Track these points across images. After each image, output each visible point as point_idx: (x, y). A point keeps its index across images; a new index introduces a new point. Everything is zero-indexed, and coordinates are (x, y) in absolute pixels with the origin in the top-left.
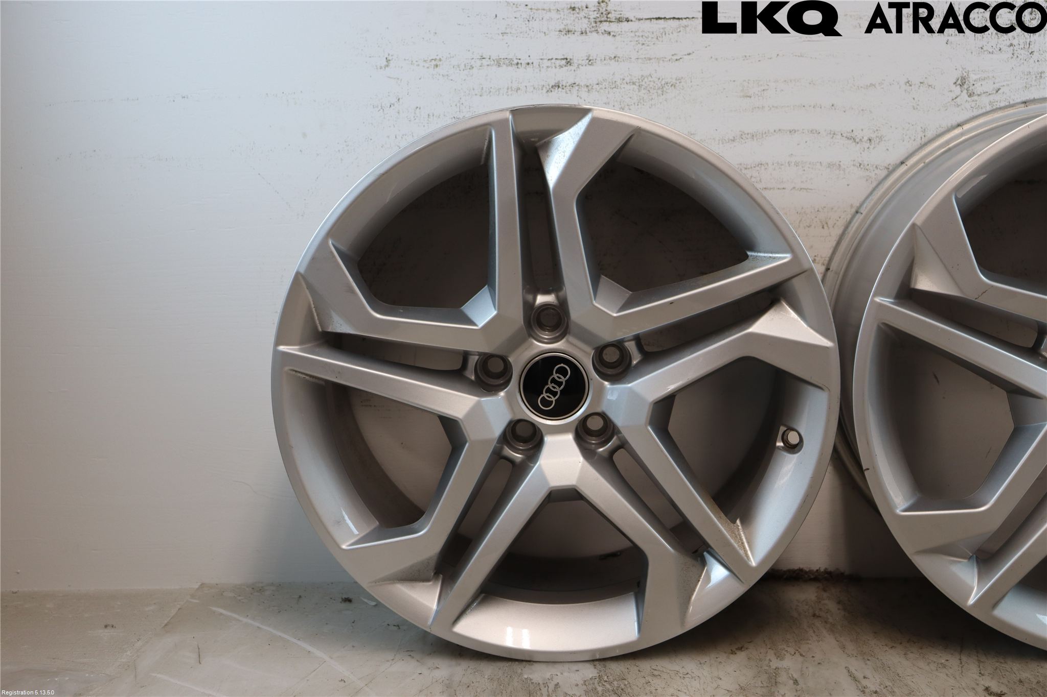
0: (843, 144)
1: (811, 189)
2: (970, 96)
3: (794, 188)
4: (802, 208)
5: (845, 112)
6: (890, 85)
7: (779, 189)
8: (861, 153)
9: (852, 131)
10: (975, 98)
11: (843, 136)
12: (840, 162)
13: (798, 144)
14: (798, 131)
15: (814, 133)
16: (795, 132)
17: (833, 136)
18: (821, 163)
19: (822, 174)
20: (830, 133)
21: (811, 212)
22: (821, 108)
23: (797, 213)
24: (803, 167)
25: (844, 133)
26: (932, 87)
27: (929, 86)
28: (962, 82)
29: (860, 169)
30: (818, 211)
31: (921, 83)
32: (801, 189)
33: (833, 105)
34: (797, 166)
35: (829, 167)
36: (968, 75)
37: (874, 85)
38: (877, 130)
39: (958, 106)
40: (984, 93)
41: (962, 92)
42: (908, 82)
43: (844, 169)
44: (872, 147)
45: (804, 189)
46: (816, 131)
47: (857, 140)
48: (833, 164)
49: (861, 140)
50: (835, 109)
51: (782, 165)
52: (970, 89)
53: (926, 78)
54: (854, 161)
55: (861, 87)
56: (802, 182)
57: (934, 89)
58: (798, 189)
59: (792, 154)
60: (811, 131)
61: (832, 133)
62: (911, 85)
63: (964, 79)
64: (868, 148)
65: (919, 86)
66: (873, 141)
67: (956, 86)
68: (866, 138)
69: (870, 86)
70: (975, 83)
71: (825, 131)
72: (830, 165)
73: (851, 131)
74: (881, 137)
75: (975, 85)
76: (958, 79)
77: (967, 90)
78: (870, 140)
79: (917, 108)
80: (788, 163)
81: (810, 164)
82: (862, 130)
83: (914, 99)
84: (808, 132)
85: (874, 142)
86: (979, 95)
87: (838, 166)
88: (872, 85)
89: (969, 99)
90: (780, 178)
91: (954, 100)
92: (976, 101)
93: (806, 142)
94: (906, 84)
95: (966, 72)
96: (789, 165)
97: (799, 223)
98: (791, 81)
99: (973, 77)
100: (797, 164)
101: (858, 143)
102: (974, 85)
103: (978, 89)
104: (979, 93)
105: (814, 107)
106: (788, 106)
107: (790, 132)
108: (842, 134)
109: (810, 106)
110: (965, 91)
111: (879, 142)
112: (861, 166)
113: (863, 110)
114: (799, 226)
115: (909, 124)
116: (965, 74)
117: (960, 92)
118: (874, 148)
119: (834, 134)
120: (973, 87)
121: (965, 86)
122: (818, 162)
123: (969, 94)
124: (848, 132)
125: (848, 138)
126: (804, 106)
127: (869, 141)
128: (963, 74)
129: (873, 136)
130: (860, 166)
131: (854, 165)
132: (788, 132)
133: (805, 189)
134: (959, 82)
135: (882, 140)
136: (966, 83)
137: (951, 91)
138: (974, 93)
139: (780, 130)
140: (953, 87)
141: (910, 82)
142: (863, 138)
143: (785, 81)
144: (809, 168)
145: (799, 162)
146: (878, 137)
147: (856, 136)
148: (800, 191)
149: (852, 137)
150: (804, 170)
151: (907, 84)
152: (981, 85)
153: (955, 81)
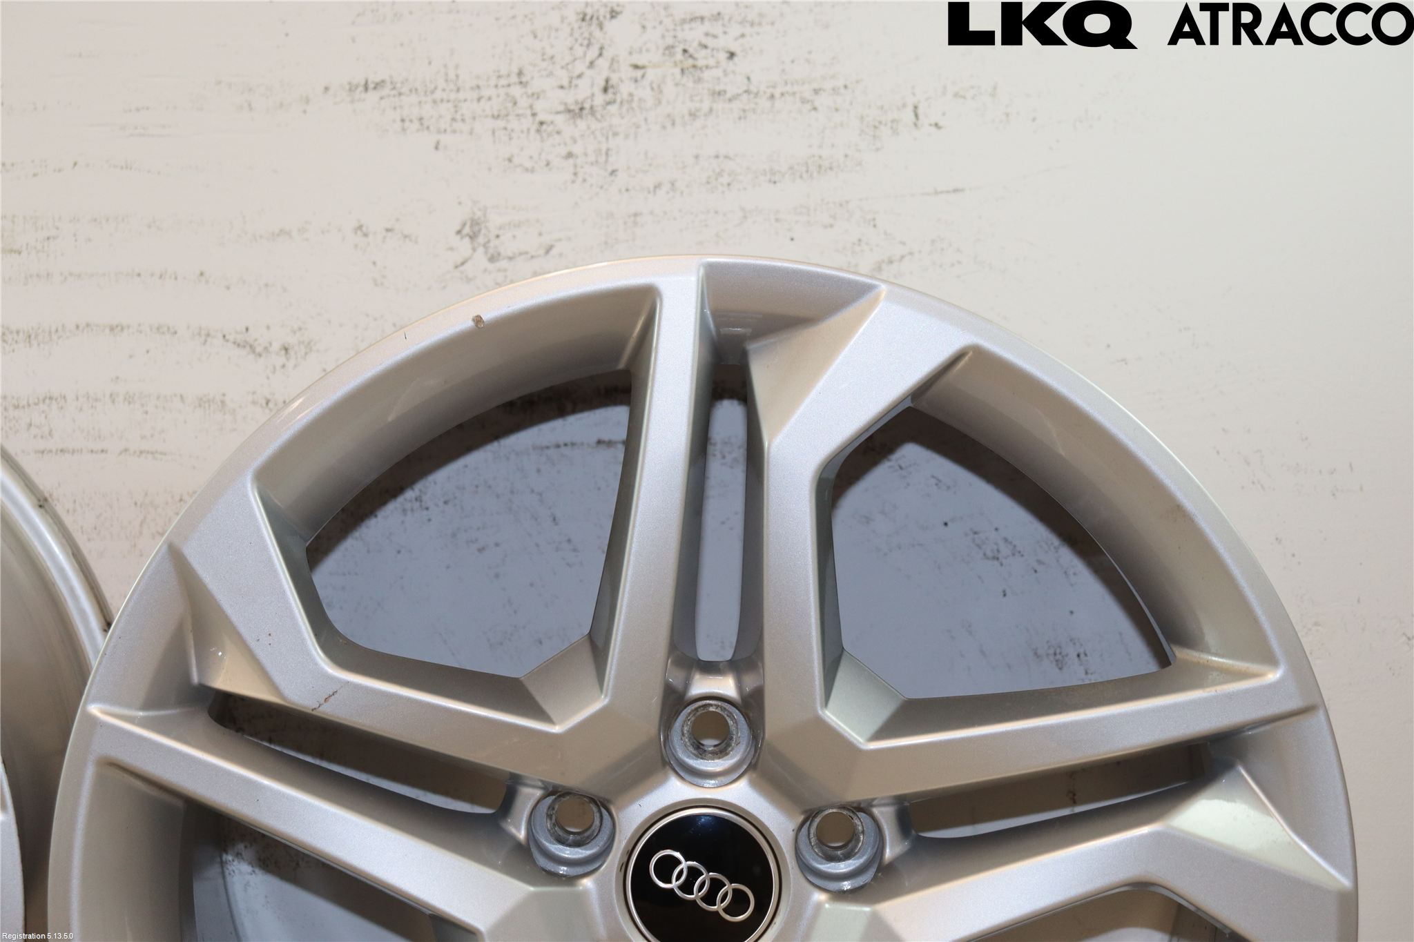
0: (229, 358)
1: (165, 454)
2: (492, 259)
3: (126, 450)
4: (146, 494)
5: (228, 288)
6: (323, 232)
7: (92, 451)
8: (268, 378)
9: (247, 329)
10: (503, 264)
11: (227, 341)
12: (224, 395)
13: (131, 357)
14: (129, 327)
15: (163, 333)
16: (122, 329)
17: (206, 341)
18: (181, 396)
19: (185, 422)
20: (199, 334)
21: (167, 503)
22: (176, 278)
23: (136, 504)
24: (142, 405)
25: (230, 334)
26: (411, 240)
27: (406, 237)
28: (472, 230)
29: (267, 411)
30: (181, 500)
31: (388, 230)
32: (141, 452)
33: (202, 274)
34: (129, 403)
35: (200, 406)
36: (485, 215)
37: (289, 234)
38: (300, 329)
39: (469, 280)
40: (521, 254)
41: (474, 250)
42: (360, 227)
43: (234, 410)
44: (290, 364)
45: (148, 452)
46: (169, 328)
47: (259, 349)
48: (209, 401)
49: (266, 348)
50: (207, 282)
51: (96, 400)
52: (492, 244)
53: (398, 220)
54: (254, 393)
55: (261, 237)
56: (143, 437)
57: (416, 242)
58: (135, 452)
59: (117, 378)
60: (158, 329)
61: (203, 332)
62: (366, 235)
63: (478, 224)
64: (284, 366)
65: (385, 238)
66: (291, 352)
67: (462, 238)
68: (276, 346)
69: (278, 235)
70: (500, 232)
71: (188, 328)
72: (203, 402)
73: (244, 330)
74: (309, 343)
75: (502, 238)
76: (464, 225)
77: (485, 245)
78: (286, 349)
79: (382, 284)
80: (111, 395)
81: (158, 398)
82: (268, 328)
83: (374, 263)
84: (151, 330)
85: (296, 353)
86: (510, 259)
87: (219, 403)
88: (282, 232)
89: (490, 266)
90: (94, 429)
91: (461, 268)
92: (505, 270)
93: (148, 352)
94: (356, 233)
95: (480, 210)
96: (113, 402)
97: (141, 524)
98: (107, 220)
99: (495, 220)
100: (129, 399)
101: (260, 355)
102: (498, 236)
103: (508, 246)
104: (510, 254)
105: (161, 277)
106: (104, 275)
107: (112, 329)
108: (224, 336)
109: (152, 275)
110: (481, 250)
111: (306, 354)
112: (271, 405)
113: (266, 285)
114: (141, 533)
115: (367, 315)
116: (479, 214)
117: (470, 251)
118: (295, 366)
119: (208, 335)
120: (497, 242)
121: (481, 240)
122: (175, 395)
123: (489, 255)
124: (237, 333)
125: (239, 345)
126: (139, 275)
127: (283, 352)
128: (474, 213)
129: (291, 340)
130: (267, 404)
131: (254, 403)
132: (107, 331)
133: (152, 453)
134: (467, 230)
135: (311, 350)
136: (483, 231)
137: (451, 249)
138: (499, 254)
139: (88, 325)
140: (455, 241)
141: (364, 229)
142: (270, 344)
143: (95, 220)
144: (156, 407)
145: (134, 394)
146: (303, 342)
147: (256, 340)
148: (139, 456)
149: (245, 341)
150: (146, 413)
151: (359, 232)
152: (514, 237)
153: (458, 228)
